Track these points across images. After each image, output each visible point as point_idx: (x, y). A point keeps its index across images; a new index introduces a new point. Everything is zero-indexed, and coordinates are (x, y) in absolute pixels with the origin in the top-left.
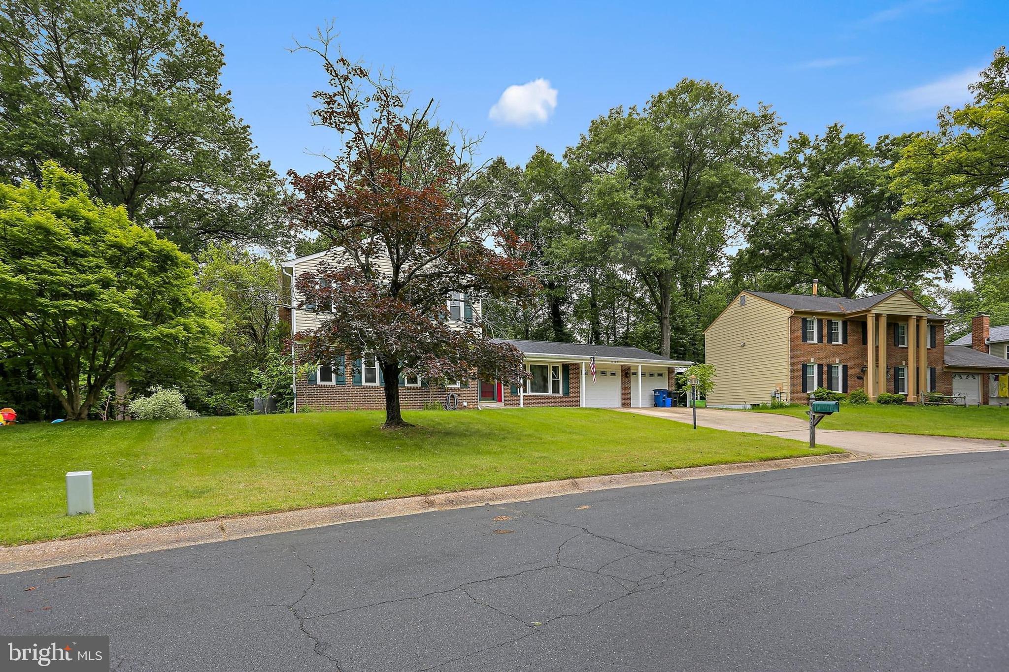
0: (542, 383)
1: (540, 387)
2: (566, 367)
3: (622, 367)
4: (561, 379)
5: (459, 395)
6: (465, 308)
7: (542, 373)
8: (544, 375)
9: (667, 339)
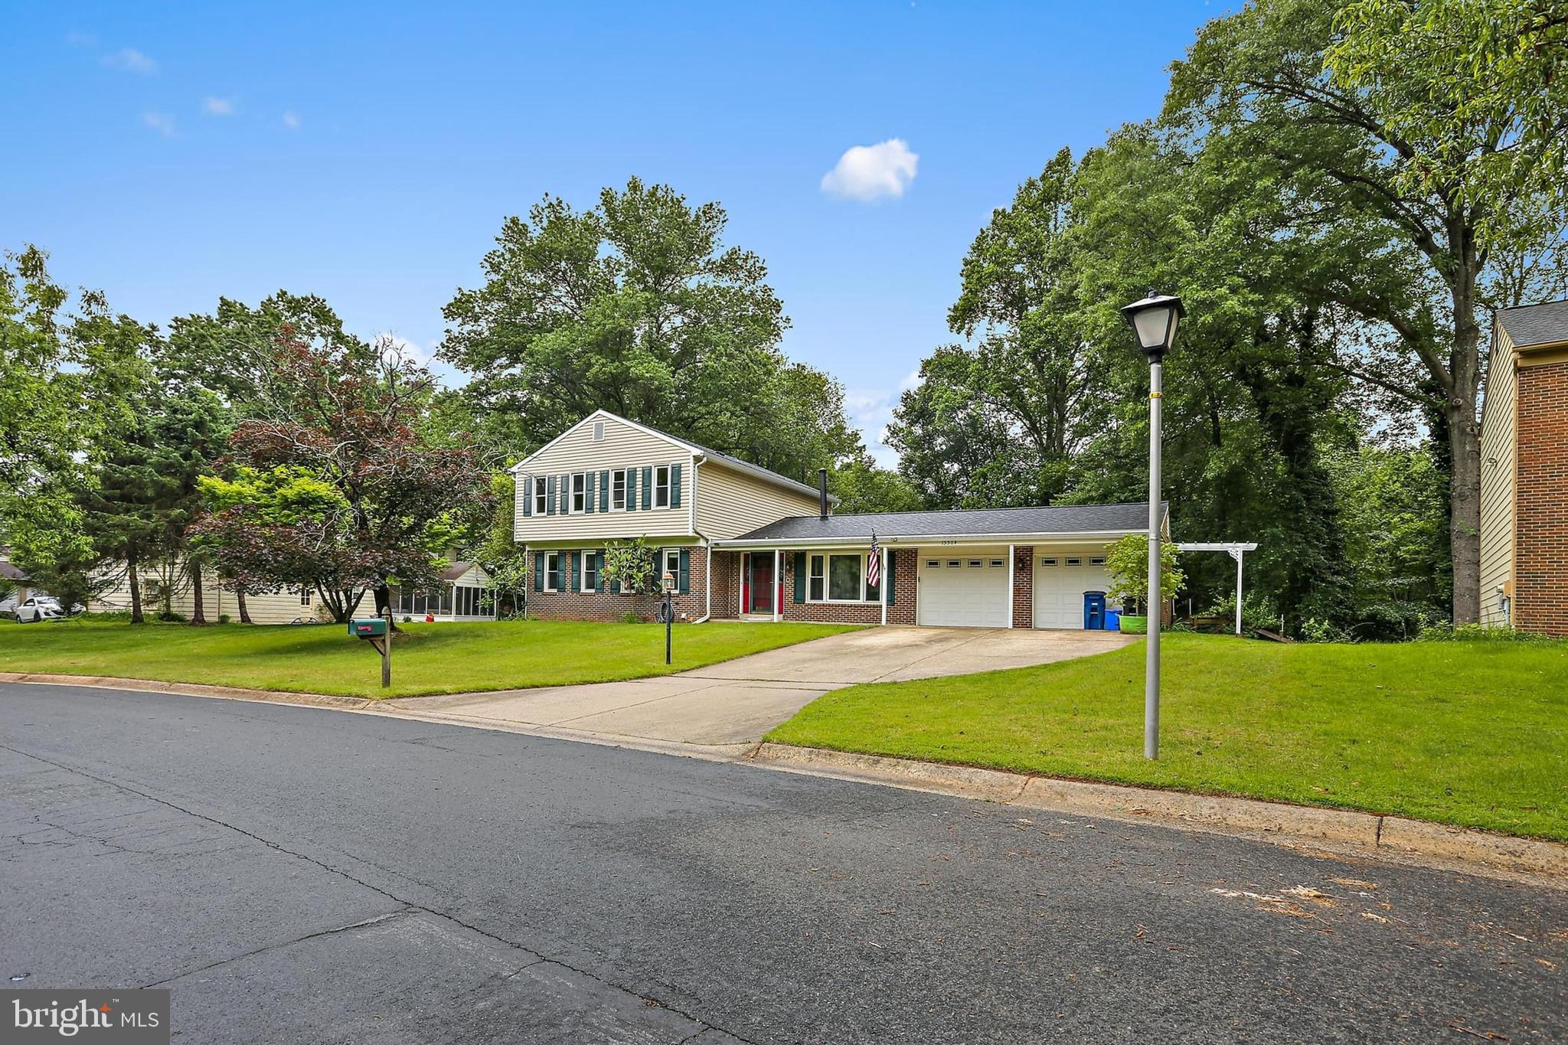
0: (849, 585)
1: (846, 591)
2: (896, 556)
3: (1017, 549)
5: (677, 604)
6: (672, 488)
7: (851, 568)
8: (854, 570)
9: (1464, 459)
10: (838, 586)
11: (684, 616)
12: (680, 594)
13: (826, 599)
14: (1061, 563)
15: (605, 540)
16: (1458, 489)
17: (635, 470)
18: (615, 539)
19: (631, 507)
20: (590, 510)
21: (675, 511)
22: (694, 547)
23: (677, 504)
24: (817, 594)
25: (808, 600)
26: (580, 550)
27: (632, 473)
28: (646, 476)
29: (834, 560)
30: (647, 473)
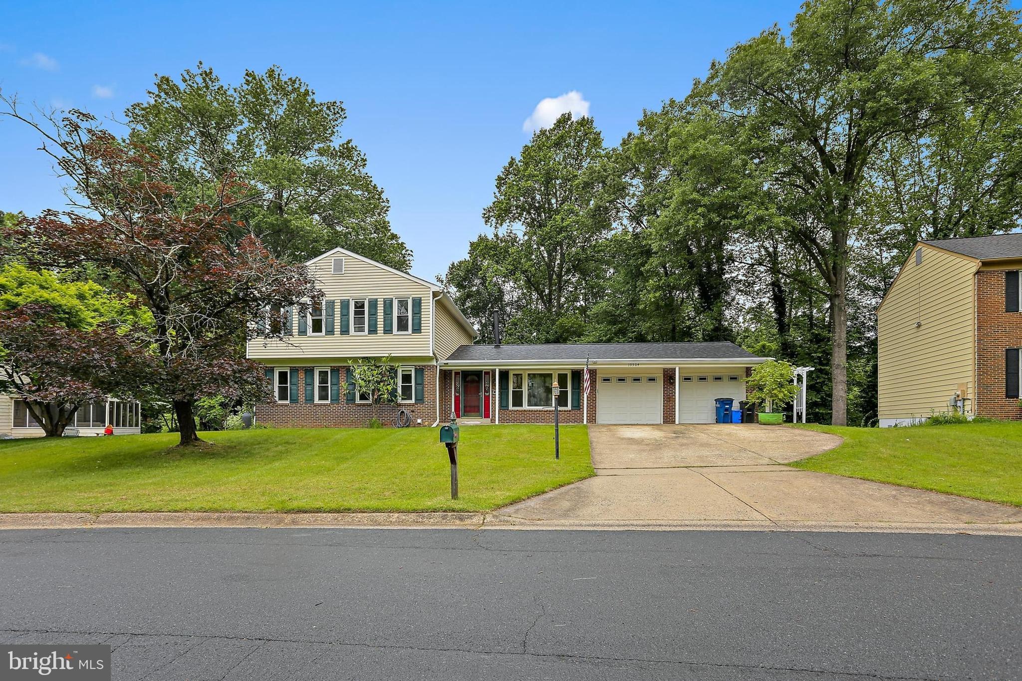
0: (544, 395)
1: (541, 400)
2: (577, 375)
3: (664, 369)
4: (569, 389)
5: (413, 411)
6: (413, 317)
7: (545, 382)
8: (547, 385)
9: (840, 324)
10: (534, 396)
11: (419, 421)
12: (416, 403)
13: (525, 407)
14: (695, 380)
15: (350, 358)
16: (838, 341)
17: (376, 300)
18: (360, 358)
19: (373, 330)
20: (330, 332)
21: (417, 336)
22: (430, 366)
23: (417, 329)
24: (518, 401)
25: (511, 407)
26: (314, 367)
27: (373, 304)
28: (388, 305)
29: (532, 376)
30: (388, 304)
